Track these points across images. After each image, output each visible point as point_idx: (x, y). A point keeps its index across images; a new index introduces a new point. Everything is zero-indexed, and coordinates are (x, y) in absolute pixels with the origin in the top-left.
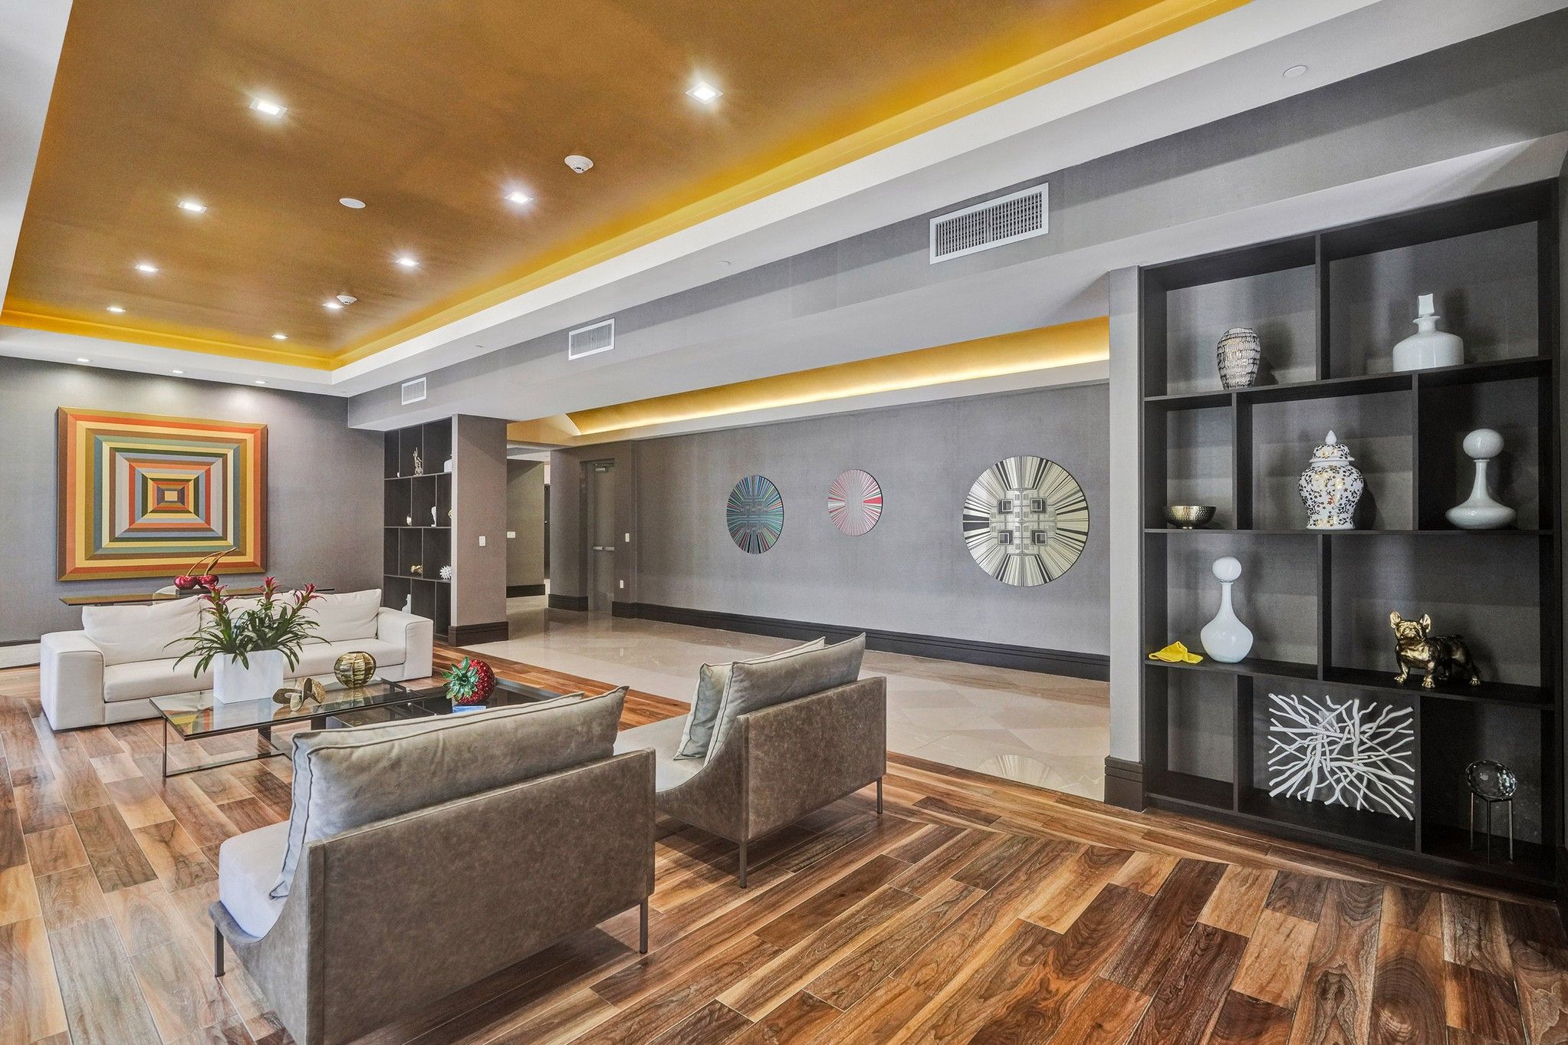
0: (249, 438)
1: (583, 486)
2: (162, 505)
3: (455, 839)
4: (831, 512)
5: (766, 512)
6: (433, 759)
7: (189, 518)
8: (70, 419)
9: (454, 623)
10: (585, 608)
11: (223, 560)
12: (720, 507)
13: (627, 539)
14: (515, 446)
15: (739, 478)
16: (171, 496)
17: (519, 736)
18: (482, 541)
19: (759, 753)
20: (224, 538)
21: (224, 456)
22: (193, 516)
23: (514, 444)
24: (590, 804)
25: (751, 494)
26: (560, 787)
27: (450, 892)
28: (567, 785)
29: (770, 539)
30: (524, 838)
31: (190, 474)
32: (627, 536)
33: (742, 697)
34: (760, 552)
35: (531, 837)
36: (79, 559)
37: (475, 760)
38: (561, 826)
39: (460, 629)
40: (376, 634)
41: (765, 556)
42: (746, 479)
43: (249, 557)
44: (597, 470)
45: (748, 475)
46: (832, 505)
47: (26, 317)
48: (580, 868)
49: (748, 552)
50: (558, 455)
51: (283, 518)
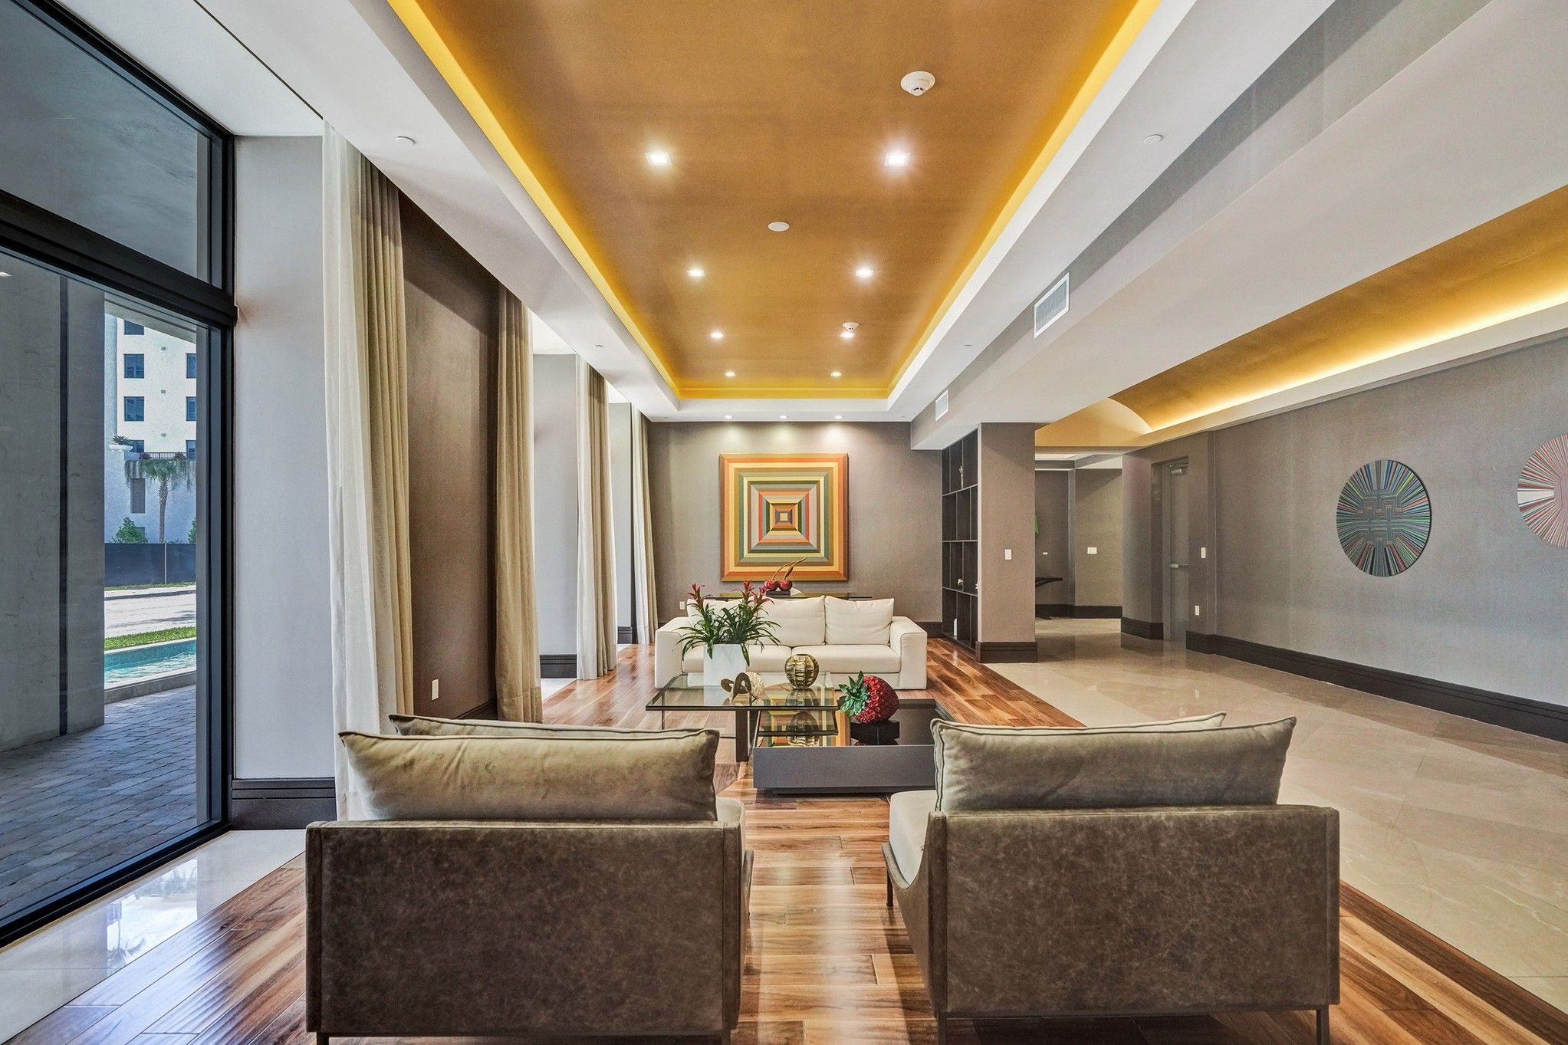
0: (834, 465)
1: (1155, 492)
2: (779, 524)
3: (446, 865)
4: (1523, 509)
5: (1401, 513)
6: (447, 768)
7: (796, 536)
8: (726, 461)
9: (980, 640)
10: (1161, 637)
11: (796, 569)
12: (1328, 511)
13: (1203, 555)
14: (1095, 453)
15: (1355, 466)
16: (784, 517)
17: (546, 765)
18: (1008, 555)
19: (968, 880)
20: (818, 551)
21: (817, 482)
22: (797, 533)
23: (1090, 451)
24: (625, 873)
25: (1375, 488)
26: (582, 841)
27: (439, 921)
28: (593, 840)
29: (1408, 554)
30: (530, 890)
31: (795, 499)
32: (1203, 550)
33: (959, 783)
34: (1390, 574)
35: (539, 891)
36: (731, 567)
37: (492, 782)
38: (581, 890)
39: (985, 646)
40: (889, 642)
41: (1400, 580)
42: (1367, 467)
43: (837, 566)
44: (1174, 472)
45: (1370, 460)
46: (1525, 497)
47: (695, 391)
48: (608, 952)
49: (1371, 573)
50: (1131, 459)
51: (862, 535)
